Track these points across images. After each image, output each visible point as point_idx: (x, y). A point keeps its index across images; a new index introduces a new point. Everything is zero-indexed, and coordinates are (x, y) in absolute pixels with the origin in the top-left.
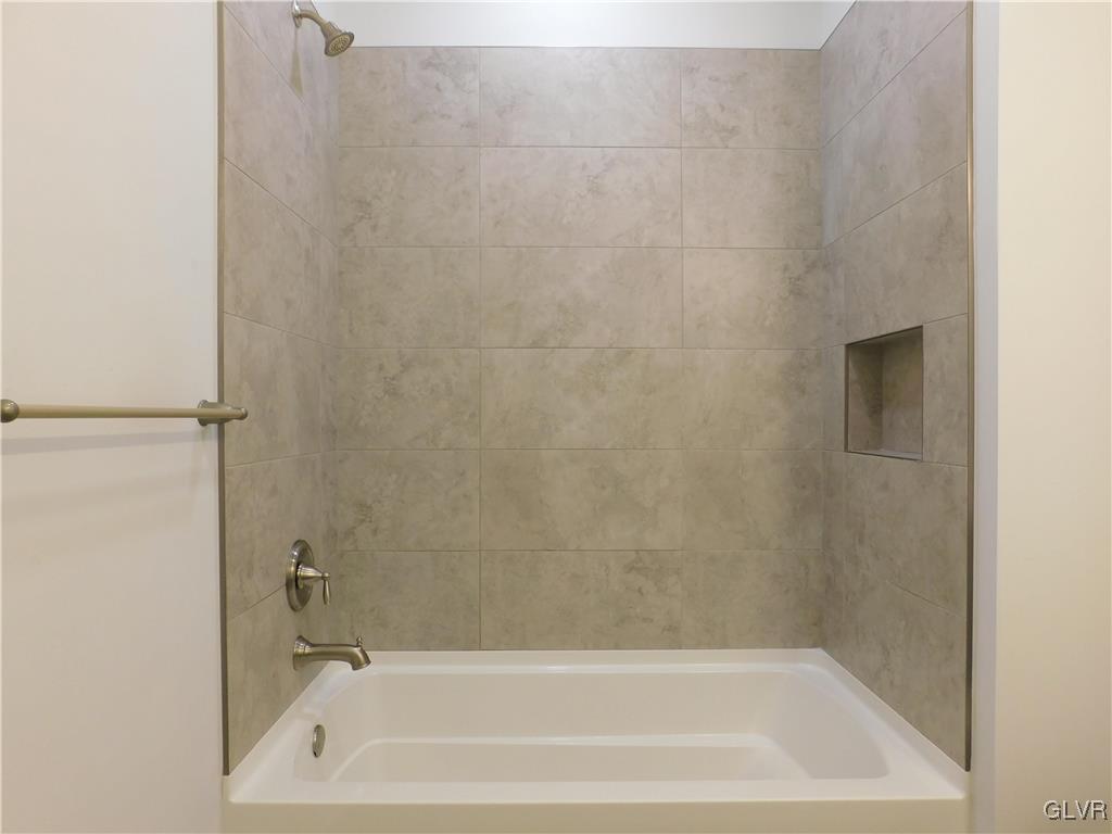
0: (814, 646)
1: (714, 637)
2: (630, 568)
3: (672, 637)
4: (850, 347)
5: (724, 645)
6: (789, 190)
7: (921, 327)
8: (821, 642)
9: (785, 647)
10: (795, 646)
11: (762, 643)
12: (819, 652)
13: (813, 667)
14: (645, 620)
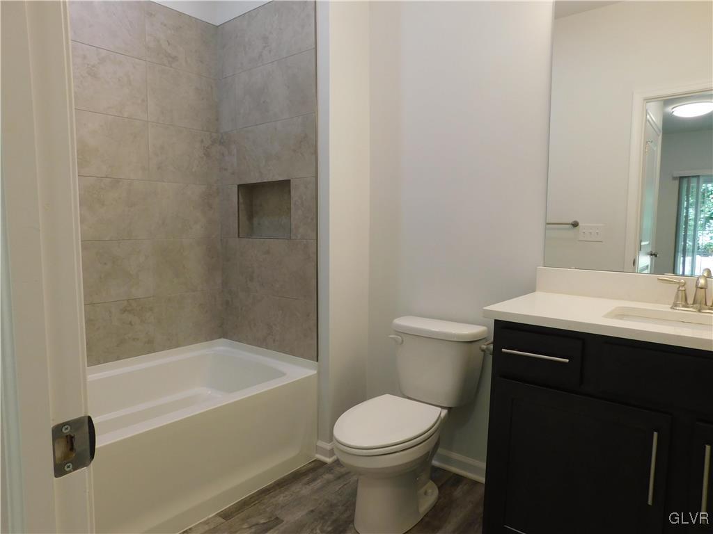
0: (220, 338)
1: (172, 342)
2: (124, 311)
3: (150, 347)
4: (239, 186)
5: (177, 346)
6: (203, 99)
7: (290, 180)
8: (224, 335)
9: (207, 341)
10: (212, 339)
11: (196, 341)
12: (222, 340)
13: (222, 347)
14: (134, 339)
